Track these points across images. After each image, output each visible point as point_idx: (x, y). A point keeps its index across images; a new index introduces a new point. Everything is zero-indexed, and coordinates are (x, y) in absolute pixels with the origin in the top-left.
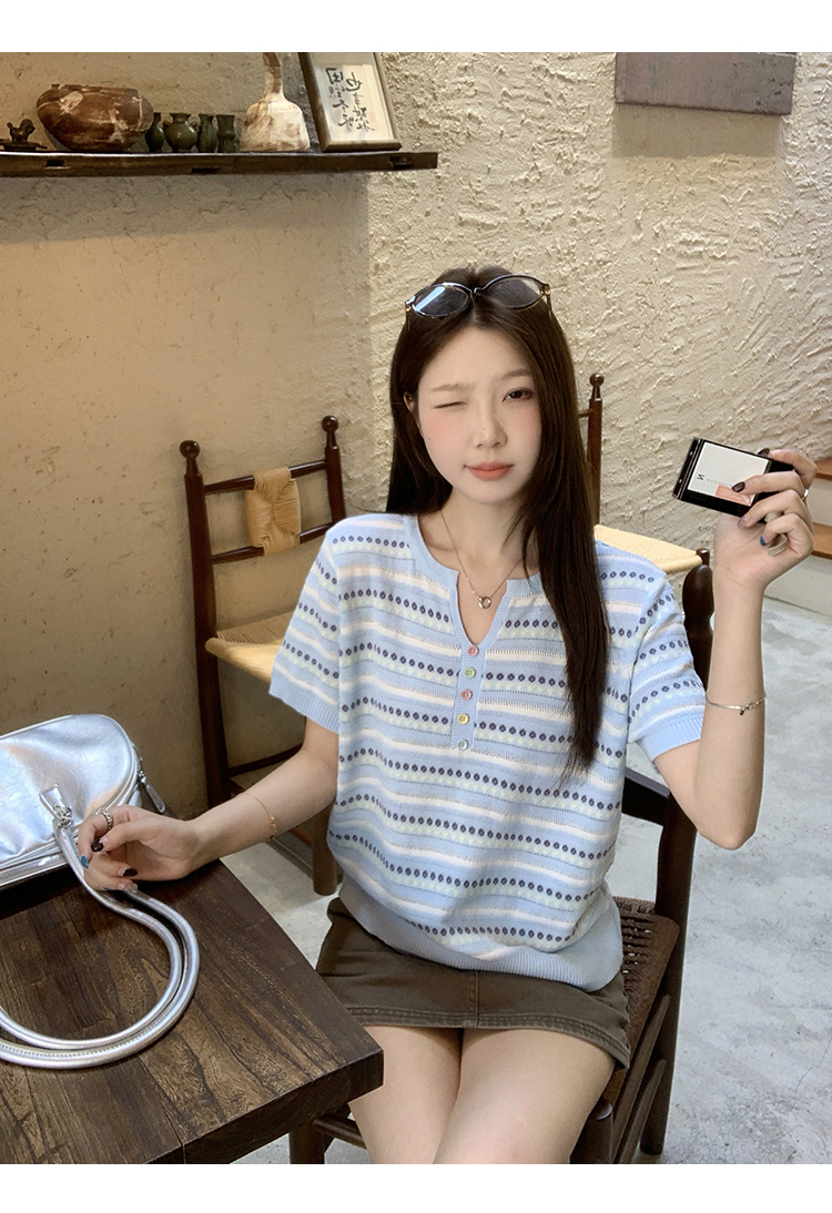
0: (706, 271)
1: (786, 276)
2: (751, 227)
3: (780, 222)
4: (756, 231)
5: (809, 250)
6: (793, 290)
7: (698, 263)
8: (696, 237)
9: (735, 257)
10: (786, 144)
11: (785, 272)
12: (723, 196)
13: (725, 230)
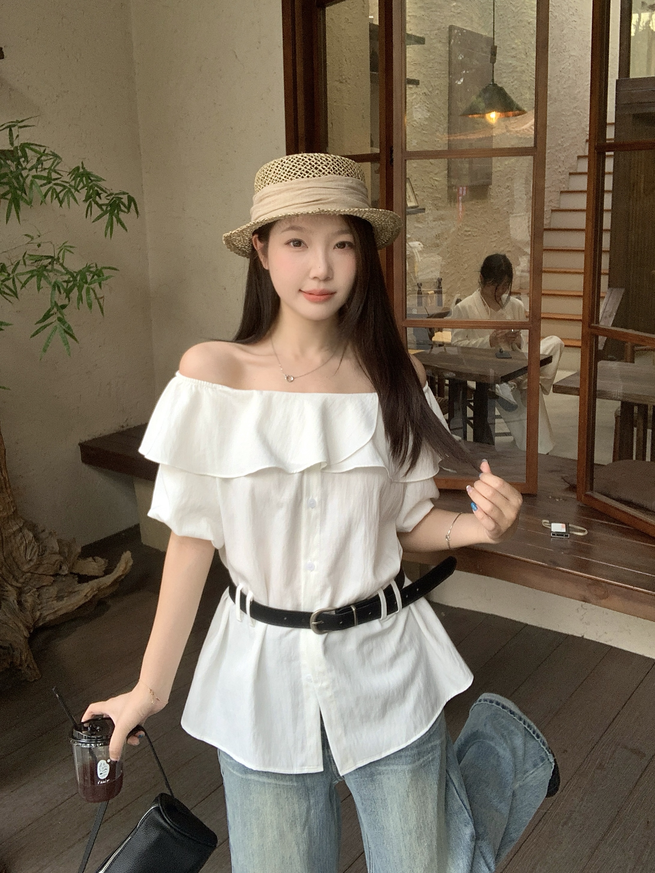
0: (471, 241)
1: (492, 242)
2: (483, 225)
3: (490, 223)
4: (484, 226)
5: (498, 232)
6: (495, 247)
7: (469, 238)
8: (468, 229)
9: (479, 236)
10: (490, 195)
11: (493, 240)
12: (475, 215)
13: (476, 226)
